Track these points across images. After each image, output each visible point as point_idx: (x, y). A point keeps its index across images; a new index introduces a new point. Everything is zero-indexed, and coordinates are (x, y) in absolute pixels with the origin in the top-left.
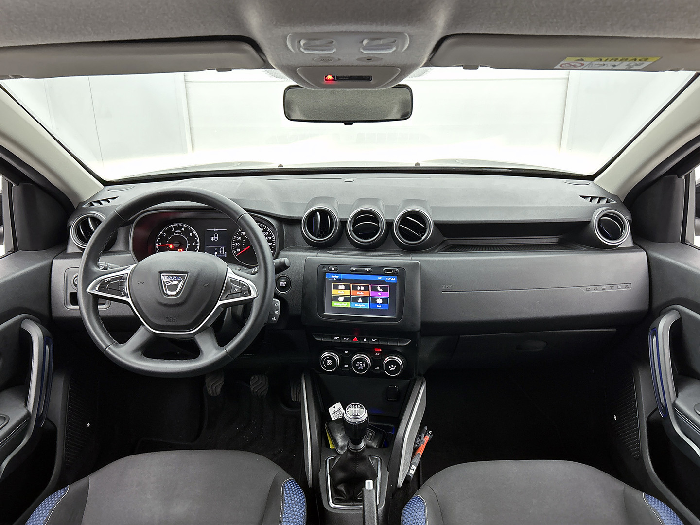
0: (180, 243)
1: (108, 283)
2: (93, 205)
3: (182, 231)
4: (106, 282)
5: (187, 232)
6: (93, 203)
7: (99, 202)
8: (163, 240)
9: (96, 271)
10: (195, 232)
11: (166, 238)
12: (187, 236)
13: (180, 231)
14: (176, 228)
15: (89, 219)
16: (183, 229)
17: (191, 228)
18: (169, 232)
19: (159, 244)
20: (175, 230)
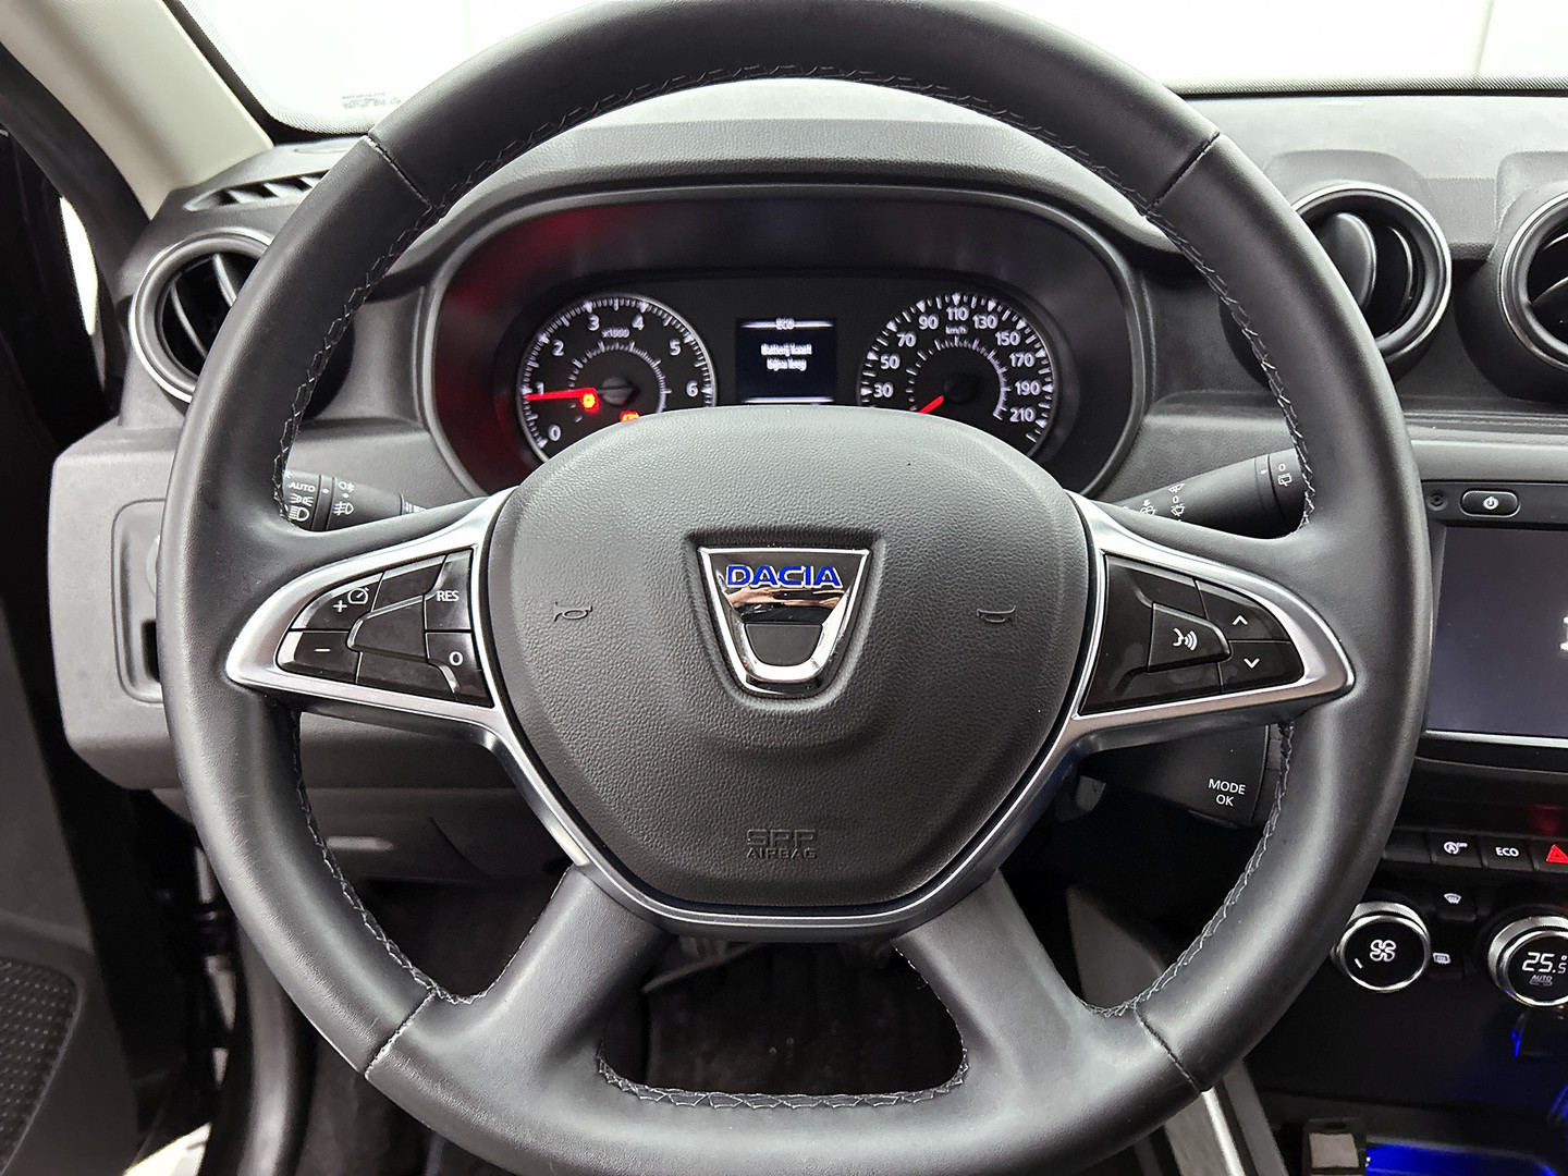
0: (630, 384)
1: (355, 612)
2: (232, 200)
3: (633, 331)
4: (340, 606)
5: (656, 335)
6: (236, 195)
7: (259, 189)
8: (551, 370)
9: (273, 540)
10: (691, 337)
11: (565, 364)
12: (662, 352)
13: (624, 333)
14: (609, 318)
15: (218, 262)
16: (639, 324)
17: (671, 316)
18: (578, 336)
19: (536, 391)
20: (603, 326)
